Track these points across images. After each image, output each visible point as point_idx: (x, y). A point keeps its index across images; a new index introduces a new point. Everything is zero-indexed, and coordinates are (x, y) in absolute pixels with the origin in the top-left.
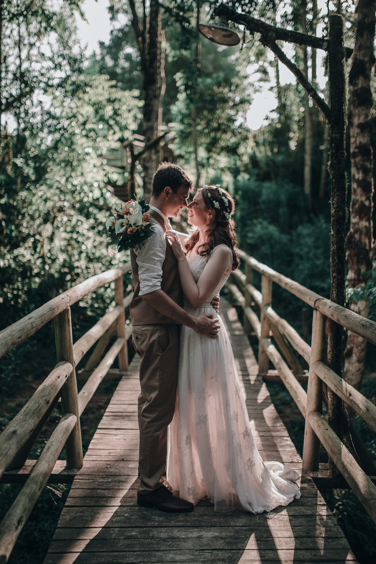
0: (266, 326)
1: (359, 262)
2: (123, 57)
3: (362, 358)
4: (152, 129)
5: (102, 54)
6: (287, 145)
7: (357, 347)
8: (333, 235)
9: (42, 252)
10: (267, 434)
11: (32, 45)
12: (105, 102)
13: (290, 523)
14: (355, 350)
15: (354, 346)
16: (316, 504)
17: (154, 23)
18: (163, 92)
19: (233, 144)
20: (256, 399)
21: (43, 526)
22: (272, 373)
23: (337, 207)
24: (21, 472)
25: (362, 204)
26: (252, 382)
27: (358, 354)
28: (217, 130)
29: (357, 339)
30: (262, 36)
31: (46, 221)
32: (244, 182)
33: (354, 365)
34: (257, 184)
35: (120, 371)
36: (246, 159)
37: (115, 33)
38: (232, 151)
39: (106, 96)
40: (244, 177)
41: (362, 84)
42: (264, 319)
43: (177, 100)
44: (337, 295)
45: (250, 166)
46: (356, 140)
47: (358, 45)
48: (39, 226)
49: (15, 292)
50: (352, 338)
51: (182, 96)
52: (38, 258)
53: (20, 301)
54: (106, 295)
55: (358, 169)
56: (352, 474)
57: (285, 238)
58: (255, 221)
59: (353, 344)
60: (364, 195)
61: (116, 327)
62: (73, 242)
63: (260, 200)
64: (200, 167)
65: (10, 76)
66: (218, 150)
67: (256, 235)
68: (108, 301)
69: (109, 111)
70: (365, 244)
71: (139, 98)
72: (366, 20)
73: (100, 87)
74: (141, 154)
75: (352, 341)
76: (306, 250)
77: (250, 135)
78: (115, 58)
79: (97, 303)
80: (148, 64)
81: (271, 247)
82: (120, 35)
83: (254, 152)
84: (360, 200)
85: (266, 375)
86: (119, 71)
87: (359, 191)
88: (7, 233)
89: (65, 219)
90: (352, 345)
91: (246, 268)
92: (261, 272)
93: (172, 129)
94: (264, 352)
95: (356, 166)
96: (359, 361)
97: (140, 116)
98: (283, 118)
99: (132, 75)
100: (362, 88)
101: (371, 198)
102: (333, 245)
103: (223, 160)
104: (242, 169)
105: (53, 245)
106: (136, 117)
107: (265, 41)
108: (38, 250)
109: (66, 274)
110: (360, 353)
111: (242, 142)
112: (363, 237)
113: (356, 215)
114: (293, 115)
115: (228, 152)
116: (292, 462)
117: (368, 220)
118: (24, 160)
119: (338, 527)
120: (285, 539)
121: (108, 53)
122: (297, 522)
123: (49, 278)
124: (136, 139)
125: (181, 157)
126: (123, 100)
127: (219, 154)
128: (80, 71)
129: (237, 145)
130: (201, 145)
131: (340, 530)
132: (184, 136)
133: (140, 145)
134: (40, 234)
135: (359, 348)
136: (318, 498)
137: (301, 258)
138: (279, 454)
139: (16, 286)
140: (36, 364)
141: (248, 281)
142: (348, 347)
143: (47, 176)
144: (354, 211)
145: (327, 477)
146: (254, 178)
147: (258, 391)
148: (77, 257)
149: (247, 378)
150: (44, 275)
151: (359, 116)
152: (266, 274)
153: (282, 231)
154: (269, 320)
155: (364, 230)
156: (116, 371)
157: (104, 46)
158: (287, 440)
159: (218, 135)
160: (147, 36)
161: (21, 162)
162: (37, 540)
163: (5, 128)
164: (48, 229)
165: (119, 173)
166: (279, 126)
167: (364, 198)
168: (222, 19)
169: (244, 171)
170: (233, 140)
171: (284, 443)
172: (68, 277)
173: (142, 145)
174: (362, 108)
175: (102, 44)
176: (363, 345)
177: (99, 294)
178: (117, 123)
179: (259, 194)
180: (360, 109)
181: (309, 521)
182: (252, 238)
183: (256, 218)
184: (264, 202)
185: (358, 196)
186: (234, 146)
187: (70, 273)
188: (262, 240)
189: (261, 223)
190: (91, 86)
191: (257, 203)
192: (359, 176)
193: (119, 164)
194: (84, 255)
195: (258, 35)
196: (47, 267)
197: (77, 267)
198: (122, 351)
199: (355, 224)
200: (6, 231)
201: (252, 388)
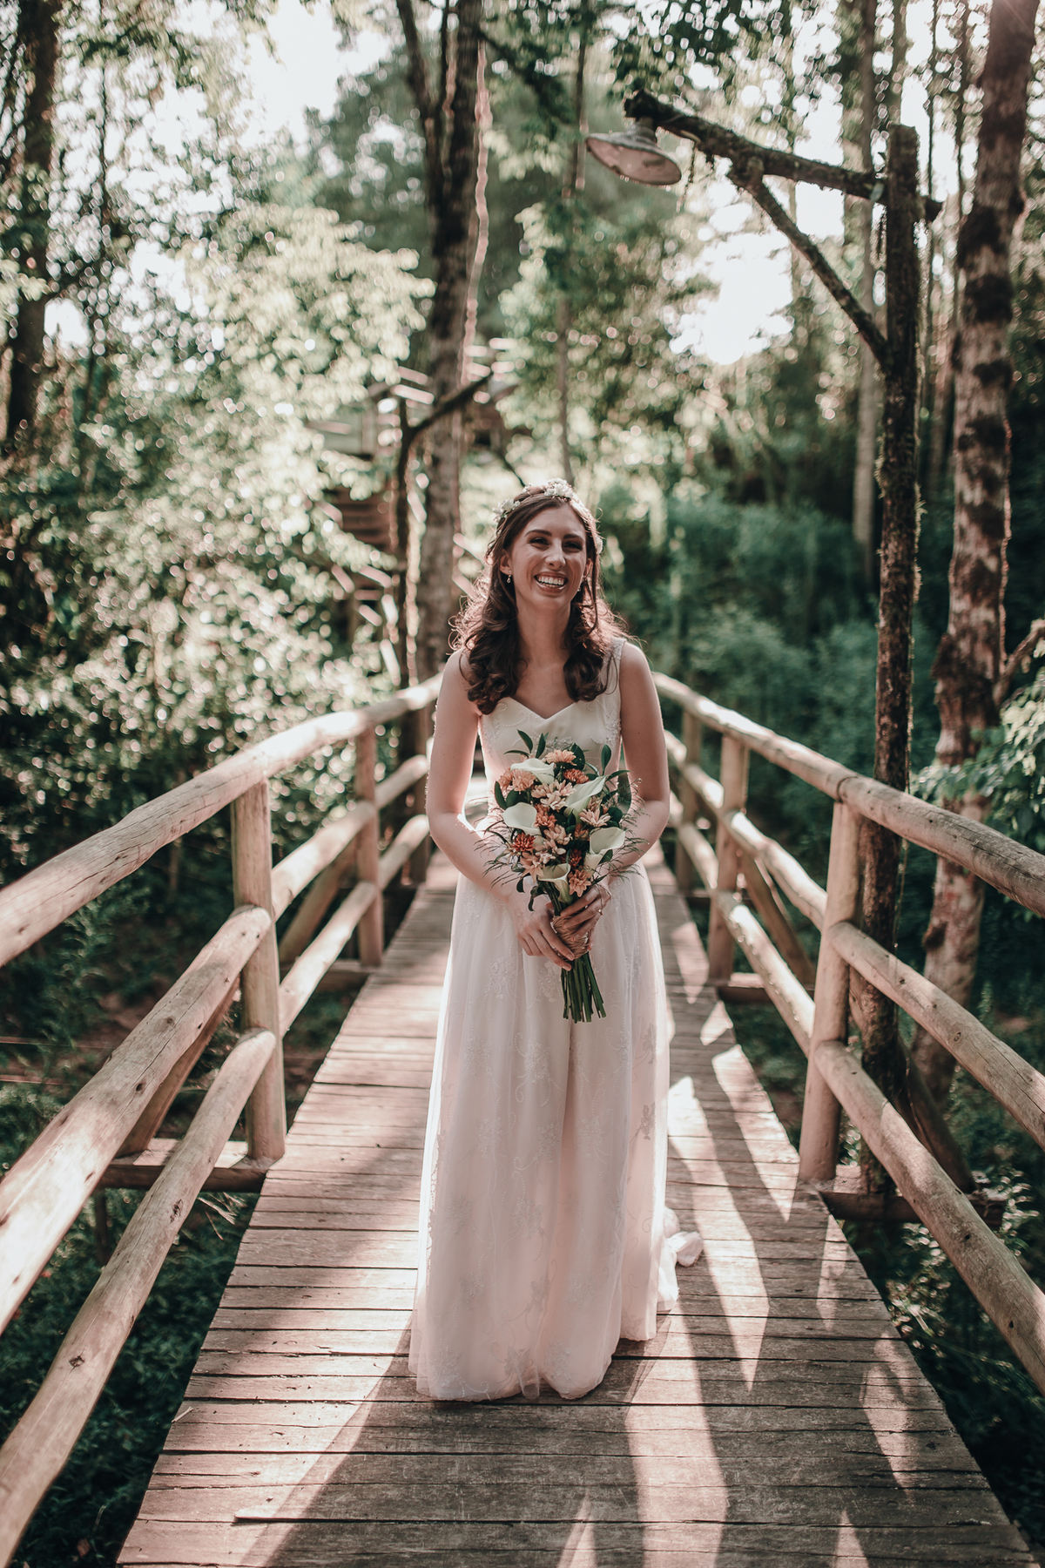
0: (730, 864)
1: (967, 711)
2: (370, 151)
3: (968, 951)
4: (451, 359)
5: (310, 142)
6: (812, 408)
7: (957, 923)
8: (883, 629)
9: (150, 675)
10: (720, 1106)
11: (133, 123)
12: (324, 284)
13: (762, 1272)
14: (952, 930)
15: (950, 920)
16: (824, 1240)
17: (467, 82)
18: (480, 256)
19: (664, 400)
20: (698, 1035)
21: (158, 1348)
22: (740, 980)
23: (896, 564)
24: (141, 1161)
25: (980, 566)
26: (691, 1000)
27: (958, 941)
28: (625, 360)
29: (958, 903)
30: (734, 167)
31: (158, 593)
32: (690, 503)
33: (948, 968)
34: (726, 510)
35: (363, 965)
36: (699, 442)
37: (349, 84)
38: (664, 418)
39: (328, 265)
40: (688, 491)
41: (988, 267)
42: (726, 845)
43: (519, 278)
44: (889, 767)
45: (709, 462)
46: (969, 407)
47: (983, 168)
48: (141, 605)
49: (79, 778)
50: (945, 901)
51: (533, 269)
52: (139, 690)
53: (90, 801)
54: (318, 791)
55: (972, 479)
56: (899, 1152)
57: (796, 658)
58: (717, 610)
59: (948, 914)
60: (985, 542)
61: (355, 856)
62: (232, 651)
63: (733, 556)
64: (574, 462)
65: (73, 202)
66: (624, 417)
67: (719, 650)
68: (321, 806)
69: (338, 305)
70: (984, 667)
71: (416, 273)
72: (1002, 108)
73: (313, 243)
74: (426, 424)
75: (945, 909)
76: (852, 690)
77: (711, 381)
78: (347, 154)
79: (294, 810)
80: (447, 187)
81: (761, 680)
82: (364, 90)
83: (722, 424)
84: (974, 555)
85: (726, 987)
86: (356, 188)
87: (973, 533)
88: (57, 622)
89: (212, 589)
90: (944, 918)
91: (687, 724)
92: (721, 729)
93: (502, 356)
94: (723, 926)
95: (967, 469)
96: (961, 958)
97: (418, 322)
98: (803, 333)
99: (393, 202)
100: (989, 277)
101: (1003, 553)
102: (883, 652)
103: (639, 445)
104: (688, 469)
105: (179, 655)
106: (403, 323)
107: (740, 176)
108: (140, 667)
109: (212, 733)
110: (963, 939)
111: (688, 398)
112: (979, 647)
113: (964, 592)
114: (831, 327)
115: (650, 423)
116: (774, 1162)
117: (994, 606)
118: (113, 430)
119: (869, 1281)
120: (748, 1300)
121: (326, 140)
122: (777, 1270)
123: (166, 744)
124: (404, 382)
125: (523, 431)
126: (376, 279)
127: (625, 427)
128: (262, 197)
129: (677, 405)
130: (579, 401)
131: (872, 1287)
132: (535, 377)
133: (421, 400)
134: (145, 628)
135: (962, 925)
136: (829, 1231)
137: (839, 711)
138: (745, 1145)
139: (81, 761)
140: (128, 968)
141: (692, 759)
142: (935, 922)
143: (171, 473)
144: (960, 582)
145: (854, 1192)
146: (720, 493)
147: (703, 1019)
148: (241, 690)
149: (677, 990)
150: (152, 736)
151: (979, 346)
152: (734, 733)
153: (789, 639)
154: (738, 846)
155: (982, 632)
156: (353, 966)
157: (317, 120)
158: (766, 1119)
159: (626, 376)
160: (448, 115)
161: (105, 436)
162: (142, 1380)
163: (54, 342)
164: (164, 616)
165: (360, 473)
166: (792, 355)
167: (983, 551)
168: (642, 126)
169: (692, 477)
170: (668, 390)
171: (759, 1125)
172: (216, 744)
173: (426, 398)
174: (988, 325)
175: (312, 114)
176: (971, 919)
177: (298, 790)
178: (353, 337)
179: (731, 539)
180: (981, 328)
181: (804, 1270)
182: (708, 655)
183: (722, 602)
184: (743, 560)
185: (970, 546)
186: (667, 407)
187: (222, 732)
188: (735, 663)
189: (733, 616)
190: (288, 237)
191: (724, 563)
192: (974, 495)
193: (354, 445)
194: (259, 686)
195: (724, 164)
196: (161, 714)
197: (243, 717)
198: (367, 915)
199: (959, 615)
200: (55, 616)
201: (691, 1011)
